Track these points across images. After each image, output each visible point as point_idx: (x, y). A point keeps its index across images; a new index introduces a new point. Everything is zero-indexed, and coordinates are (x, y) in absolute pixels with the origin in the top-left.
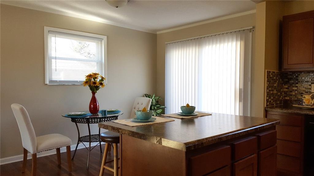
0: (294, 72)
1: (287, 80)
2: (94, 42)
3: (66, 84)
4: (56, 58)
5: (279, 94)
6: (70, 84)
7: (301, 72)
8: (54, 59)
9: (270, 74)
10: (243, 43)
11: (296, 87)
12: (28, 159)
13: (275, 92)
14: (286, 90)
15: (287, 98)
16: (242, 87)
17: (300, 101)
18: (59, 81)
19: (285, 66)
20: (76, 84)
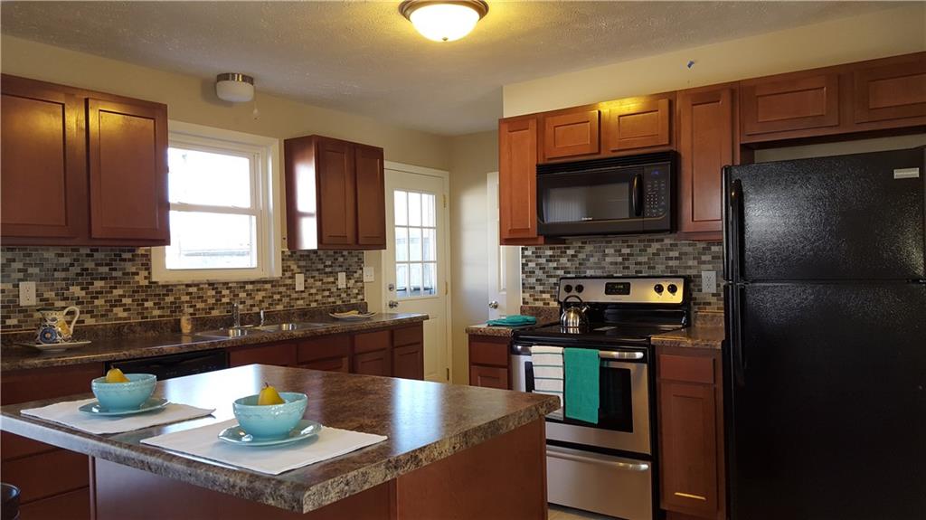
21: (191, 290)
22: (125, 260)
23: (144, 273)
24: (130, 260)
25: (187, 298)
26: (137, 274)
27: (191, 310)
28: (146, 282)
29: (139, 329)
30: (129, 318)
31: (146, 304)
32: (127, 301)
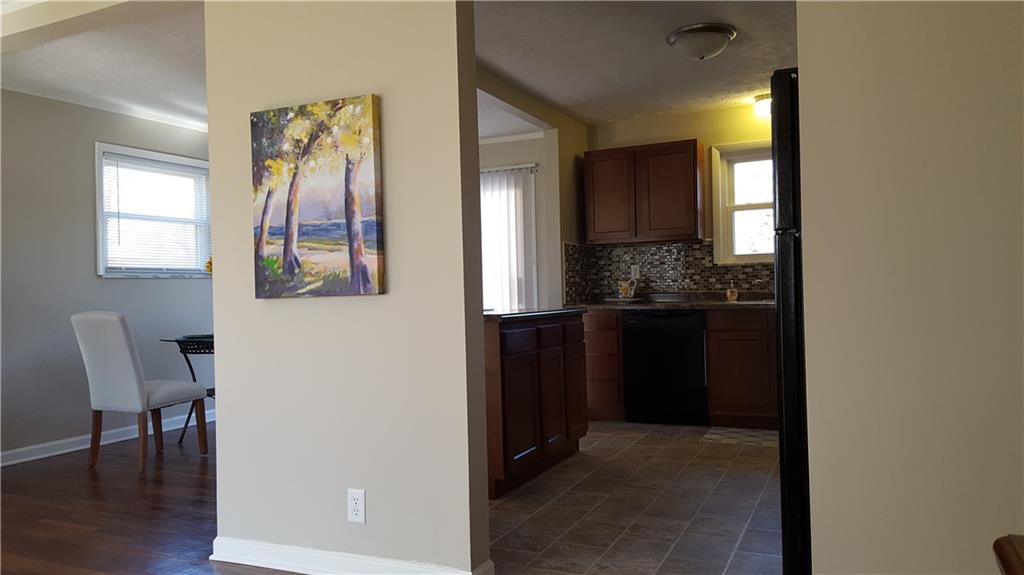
0: (604, 246)
1: (595, 260)
2: (192, 177)
3: (142, 275)
4: (118, 216)
5: (584, 283)
6: (149, 276)
7: (615, 246)
8: (114, 217)
9: (570, 249)
10: (520, 192)
11: (610, 271)
12: (101, 443)
13: (578, 280)
14: (595, 277)
15: (597, 291)
16: (522, 276)
17: (614, 294)
18: (127, 269)
19: (591, 236)
20: (161, 276)
21: (747, 270)
22: (694, 249)
23: (708, 259)
24: (699, 249)
25: (744, 276)
26: (704, 259)
27: (748, 286)
28: (711, 265)
29: (702, 297)
30: (698, 289)
31: (710, 280)
32: (696, 277)
